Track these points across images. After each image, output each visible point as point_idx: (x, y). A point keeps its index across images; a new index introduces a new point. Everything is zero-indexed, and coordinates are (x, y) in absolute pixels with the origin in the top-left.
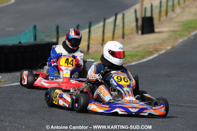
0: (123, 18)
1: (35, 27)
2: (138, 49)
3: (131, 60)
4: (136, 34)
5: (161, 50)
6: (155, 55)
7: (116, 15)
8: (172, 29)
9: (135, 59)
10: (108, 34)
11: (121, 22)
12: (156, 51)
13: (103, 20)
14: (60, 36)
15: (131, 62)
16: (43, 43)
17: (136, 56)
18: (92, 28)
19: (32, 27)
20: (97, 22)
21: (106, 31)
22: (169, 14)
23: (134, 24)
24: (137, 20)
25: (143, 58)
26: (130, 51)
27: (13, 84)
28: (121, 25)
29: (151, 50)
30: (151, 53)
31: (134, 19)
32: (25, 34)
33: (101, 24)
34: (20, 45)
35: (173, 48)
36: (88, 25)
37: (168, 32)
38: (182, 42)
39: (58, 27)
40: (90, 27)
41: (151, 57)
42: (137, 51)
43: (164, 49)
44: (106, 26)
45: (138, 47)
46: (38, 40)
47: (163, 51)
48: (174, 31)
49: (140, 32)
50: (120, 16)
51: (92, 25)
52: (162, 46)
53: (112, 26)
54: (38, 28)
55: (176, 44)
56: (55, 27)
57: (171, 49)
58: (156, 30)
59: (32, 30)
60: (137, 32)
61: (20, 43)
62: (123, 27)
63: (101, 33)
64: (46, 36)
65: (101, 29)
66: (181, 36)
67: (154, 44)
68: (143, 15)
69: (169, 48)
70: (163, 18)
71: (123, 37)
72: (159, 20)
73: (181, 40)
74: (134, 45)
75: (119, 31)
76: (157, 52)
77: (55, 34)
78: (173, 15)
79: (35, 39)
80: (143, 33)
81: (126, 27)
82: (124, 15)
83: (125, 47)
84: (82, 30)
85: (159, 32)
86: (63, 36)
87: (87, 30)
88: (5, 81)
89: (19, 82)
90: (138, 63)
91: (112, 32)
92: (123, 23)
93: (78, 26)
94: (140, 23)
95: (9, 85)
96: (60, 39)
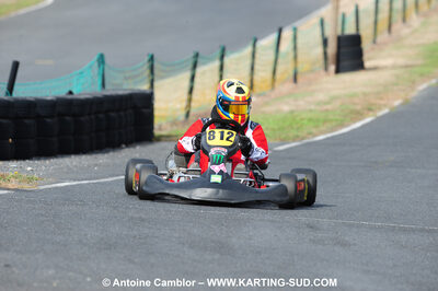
0: (295, 38)
1: (101, 60)
2: (329, 107)
3: (314, 131)
4: (323, 73)
5: (380, 109)
6: (368, 120)
7: (280, 31)
8: (401, 61)
9: (323, 128)
10: (262, 74)
11: (292, 46)
12: (370, 110)
13: (252, 42)
14: (156, 78)
15: (315, 135)
16: (120, 93)
17: (325, 121)
18: (226, 60)
19: (96, 58)
20: (238, 46)
21: (256, 67)
22: (394, 28)
23: (319, 50)
24: (325, 42)
25: (342, 125)
26: (311, 111)
27: (59, 185)
29: (358, 107)
30: (358, 115)
31: (319, 40)
32: (81, 73)
33: (249, 49)
34: (70, 97)
35: (406, 103)
36: (218, 53)
37: (394, 67)
38: (424, 90)
39: (152, 59)
40: (222, 57)
41: (358, 125)
42: (327, 110)
43: (385, 106)
44: (257, 55)
45: (328, 103)
46: (107, 87)
47: (386, 111)
48: (406, 66)
49: (332, 68)
50: (287, 34)
51: (227, 52)
52: (381, 99)
53: (271, 56)
54: (108, 60)
55: (414, 94)
56: (147, 58)
57: (402, 104)
58: (367, 64)
59: (96, 65)
60: (326, 69)
61: (71, 93)
62: (295, 57)
63: (247, 71)
64: (126, 78)
65: (248, 62)
66: (423, 76)
67: (365, 94)
68: (339, 33)
69: (397, 103)
70: (383, 37)
71: (295, 79)
72: (374, 42)
73: (423, 86)
74: (321, 97)
75: (285, 68)
76: (371, 113)
77: (148, 72)
78: (405, 31)
79: (103, 85)
80: (338, 71)
81: (301, 57)
82: (295, 29)
83: (301, 103)
84: (204, 64)
85: (375, 68)
86: (162, 78)
87: (217, 64)
88: (41, 178)
89: (70, 180)
90: (329, 135)
91: (270, 69)
92: (295, 48)
93: (197, 55)
94: (332, 48)
95: (50, 186)
96: (156, 84)
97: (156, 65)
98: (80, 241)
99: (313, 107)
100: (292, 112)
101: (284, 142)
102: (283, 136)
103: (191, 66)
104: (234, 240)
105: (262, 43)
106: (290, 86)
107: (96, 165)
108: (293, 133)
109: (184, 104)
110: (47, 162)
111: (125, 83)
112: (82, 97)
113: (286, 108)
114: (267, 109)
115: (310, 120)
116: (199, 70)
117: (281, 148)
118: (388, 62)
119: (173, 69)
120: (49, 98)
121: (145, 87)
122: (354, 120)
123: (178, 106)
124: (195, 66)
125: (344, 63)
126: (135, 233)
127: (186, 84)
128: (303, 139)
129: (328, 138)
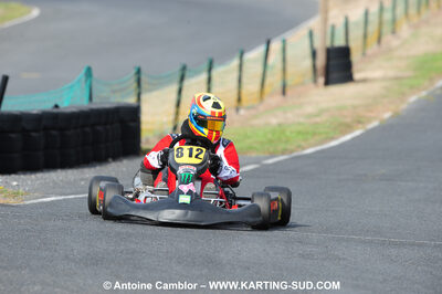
0: (284, 50)
1: (89, 72)
2: (318, 119)
3: (303, 144)
4: (312, 85)
5: (369, 120)
6: (358, 133)
7: (268, 43)
8: (391, 73)
9: (312, 141)
10: (251, 86)
11: (281, 58)
12: (359, 122)
13: (238, 55)
14: (143, 91)
15: (304, 149)
16: (107, 106)
17: (314, 134)
18: (215, 73)
19: (84, 71)
20: (225, 58)
21: (244, 80)
22: (384, 39)
23: (308, 63)
24: (314, 54)
25: (332, 139)
26: (299, 124)
28: (279, 65)
29: (348, 120)
30: (348, 128)
31: (308, 52)
33: (236, 62)
34: (55, 110)
35: (396, 116)
36: (205, 66)
37: (384, 79)
38: (415, 102)
39: (139, 72)
40: (210, 70)
41: (348, 137)
42: (316, 123)
43: (375, 119)
44: (245, 68)
45: (318, 114)
46: (94, 100)
47: (375, 124)
48: (397, 78)
49: (321, 80)
50: (276, 46)
51: (215, 64)
52: (371, 111)
53: (259, 69)
54: (95, 74)
55: (404, 106)
56: (134, 71)
57: (392, 117)
58: (357, 76)
59: (84, 79)
60: (315, 81)
61: (56, 106)
62: (284, 70)
63: (234, 83)
64: (114, 92)
65: (235, 75)
66: (413, 88)
67: (355, 107)
68: (328, 44)
69: (387, 115)
70: (372, 48)
71: (284, 92)
72: (364, 54)
73: (413, 99)
74: (310, 109)
75: (274, 80)
76: (360, 126)
77: (135, 85)
78: (395, 43)
79: (91, 98)
80: (327, 83)
81: (290, 70)
82: (284, 42)
83: (290, 115)
84: (192, 76)
85: (364, 81)
86: (150, 91)
87: (204, 77)
88: (27, 193)
89: (57, 194)
90: (319, 148)
91: (258, 81)
92: (284, 60)
93: (184, 68)
94: (321, 60)
95: (35, 201)
96: (143, 97)
97: (143, 78)
98: (67, 257)
99: (302, 120)
100: (280, 125)
101: (272, 155)
102: (271, 150)
103: (178, 78)
104: (222, 255)
105: (248, 56)
106: (278, 98)
107: (82, 180)
108: (282, 146)
109: (172, 118)
110: (33, 176)
111: (113, 96)
112: (68, 110)
113: (274, 121)
114: (256, 122)
115: (299, 133)
116: (186, 83)
117: (270, 161)
118: (377, 74)
119: (160, 82)
120: (35, 112)
121: (132, 100)
122: (344, 133)
123: (165, 119)
124: (182, 79)
125: (334, 76)
126: (122, 247)
127: (174, 96)
128: (292, 152)
129: (318, 152)
